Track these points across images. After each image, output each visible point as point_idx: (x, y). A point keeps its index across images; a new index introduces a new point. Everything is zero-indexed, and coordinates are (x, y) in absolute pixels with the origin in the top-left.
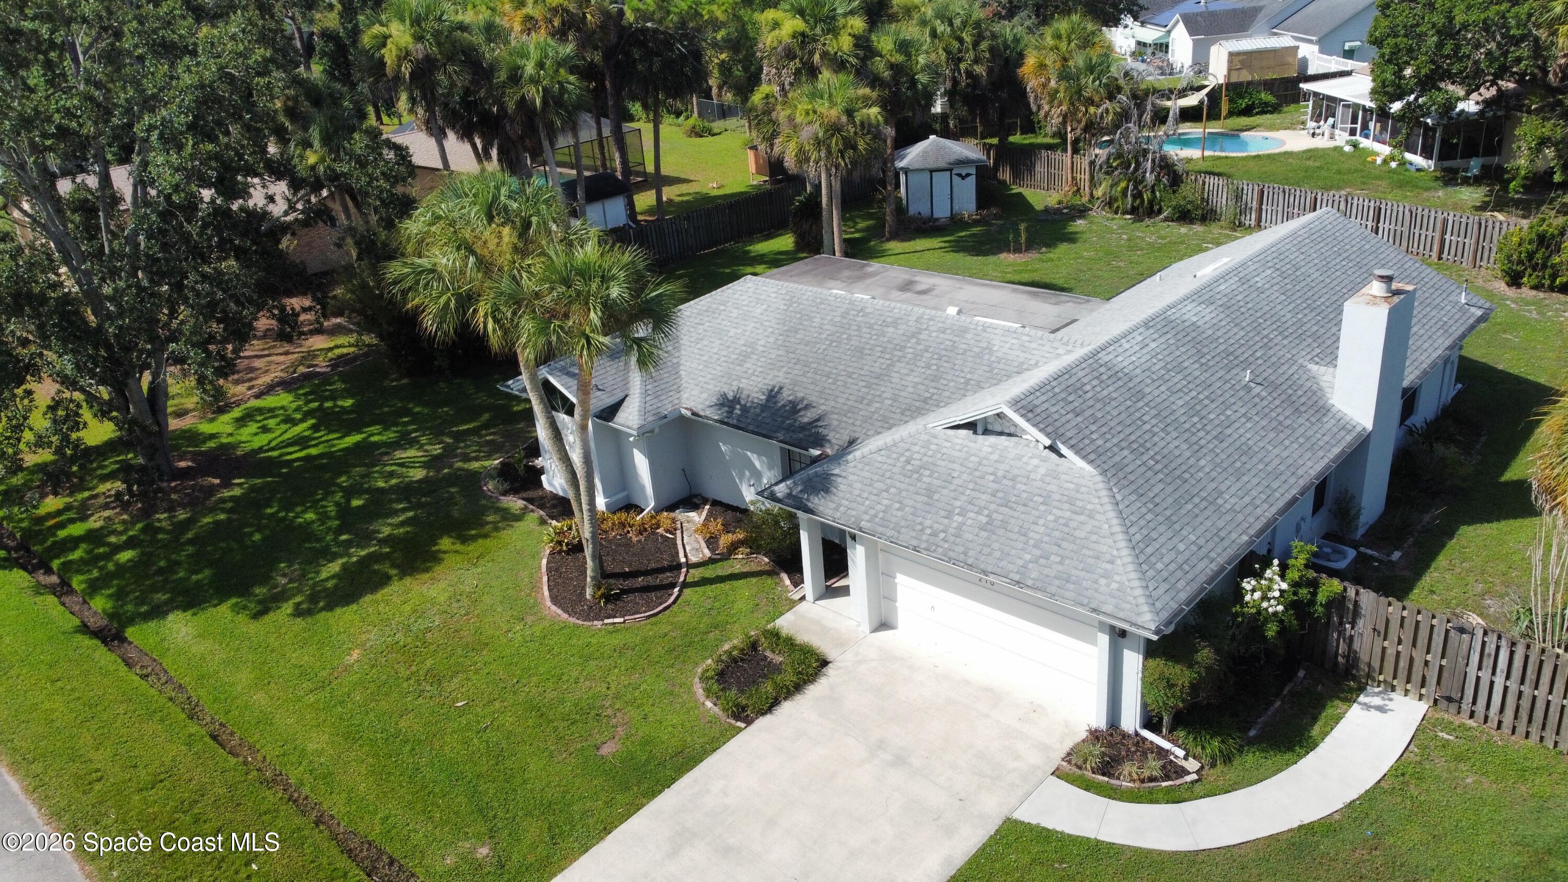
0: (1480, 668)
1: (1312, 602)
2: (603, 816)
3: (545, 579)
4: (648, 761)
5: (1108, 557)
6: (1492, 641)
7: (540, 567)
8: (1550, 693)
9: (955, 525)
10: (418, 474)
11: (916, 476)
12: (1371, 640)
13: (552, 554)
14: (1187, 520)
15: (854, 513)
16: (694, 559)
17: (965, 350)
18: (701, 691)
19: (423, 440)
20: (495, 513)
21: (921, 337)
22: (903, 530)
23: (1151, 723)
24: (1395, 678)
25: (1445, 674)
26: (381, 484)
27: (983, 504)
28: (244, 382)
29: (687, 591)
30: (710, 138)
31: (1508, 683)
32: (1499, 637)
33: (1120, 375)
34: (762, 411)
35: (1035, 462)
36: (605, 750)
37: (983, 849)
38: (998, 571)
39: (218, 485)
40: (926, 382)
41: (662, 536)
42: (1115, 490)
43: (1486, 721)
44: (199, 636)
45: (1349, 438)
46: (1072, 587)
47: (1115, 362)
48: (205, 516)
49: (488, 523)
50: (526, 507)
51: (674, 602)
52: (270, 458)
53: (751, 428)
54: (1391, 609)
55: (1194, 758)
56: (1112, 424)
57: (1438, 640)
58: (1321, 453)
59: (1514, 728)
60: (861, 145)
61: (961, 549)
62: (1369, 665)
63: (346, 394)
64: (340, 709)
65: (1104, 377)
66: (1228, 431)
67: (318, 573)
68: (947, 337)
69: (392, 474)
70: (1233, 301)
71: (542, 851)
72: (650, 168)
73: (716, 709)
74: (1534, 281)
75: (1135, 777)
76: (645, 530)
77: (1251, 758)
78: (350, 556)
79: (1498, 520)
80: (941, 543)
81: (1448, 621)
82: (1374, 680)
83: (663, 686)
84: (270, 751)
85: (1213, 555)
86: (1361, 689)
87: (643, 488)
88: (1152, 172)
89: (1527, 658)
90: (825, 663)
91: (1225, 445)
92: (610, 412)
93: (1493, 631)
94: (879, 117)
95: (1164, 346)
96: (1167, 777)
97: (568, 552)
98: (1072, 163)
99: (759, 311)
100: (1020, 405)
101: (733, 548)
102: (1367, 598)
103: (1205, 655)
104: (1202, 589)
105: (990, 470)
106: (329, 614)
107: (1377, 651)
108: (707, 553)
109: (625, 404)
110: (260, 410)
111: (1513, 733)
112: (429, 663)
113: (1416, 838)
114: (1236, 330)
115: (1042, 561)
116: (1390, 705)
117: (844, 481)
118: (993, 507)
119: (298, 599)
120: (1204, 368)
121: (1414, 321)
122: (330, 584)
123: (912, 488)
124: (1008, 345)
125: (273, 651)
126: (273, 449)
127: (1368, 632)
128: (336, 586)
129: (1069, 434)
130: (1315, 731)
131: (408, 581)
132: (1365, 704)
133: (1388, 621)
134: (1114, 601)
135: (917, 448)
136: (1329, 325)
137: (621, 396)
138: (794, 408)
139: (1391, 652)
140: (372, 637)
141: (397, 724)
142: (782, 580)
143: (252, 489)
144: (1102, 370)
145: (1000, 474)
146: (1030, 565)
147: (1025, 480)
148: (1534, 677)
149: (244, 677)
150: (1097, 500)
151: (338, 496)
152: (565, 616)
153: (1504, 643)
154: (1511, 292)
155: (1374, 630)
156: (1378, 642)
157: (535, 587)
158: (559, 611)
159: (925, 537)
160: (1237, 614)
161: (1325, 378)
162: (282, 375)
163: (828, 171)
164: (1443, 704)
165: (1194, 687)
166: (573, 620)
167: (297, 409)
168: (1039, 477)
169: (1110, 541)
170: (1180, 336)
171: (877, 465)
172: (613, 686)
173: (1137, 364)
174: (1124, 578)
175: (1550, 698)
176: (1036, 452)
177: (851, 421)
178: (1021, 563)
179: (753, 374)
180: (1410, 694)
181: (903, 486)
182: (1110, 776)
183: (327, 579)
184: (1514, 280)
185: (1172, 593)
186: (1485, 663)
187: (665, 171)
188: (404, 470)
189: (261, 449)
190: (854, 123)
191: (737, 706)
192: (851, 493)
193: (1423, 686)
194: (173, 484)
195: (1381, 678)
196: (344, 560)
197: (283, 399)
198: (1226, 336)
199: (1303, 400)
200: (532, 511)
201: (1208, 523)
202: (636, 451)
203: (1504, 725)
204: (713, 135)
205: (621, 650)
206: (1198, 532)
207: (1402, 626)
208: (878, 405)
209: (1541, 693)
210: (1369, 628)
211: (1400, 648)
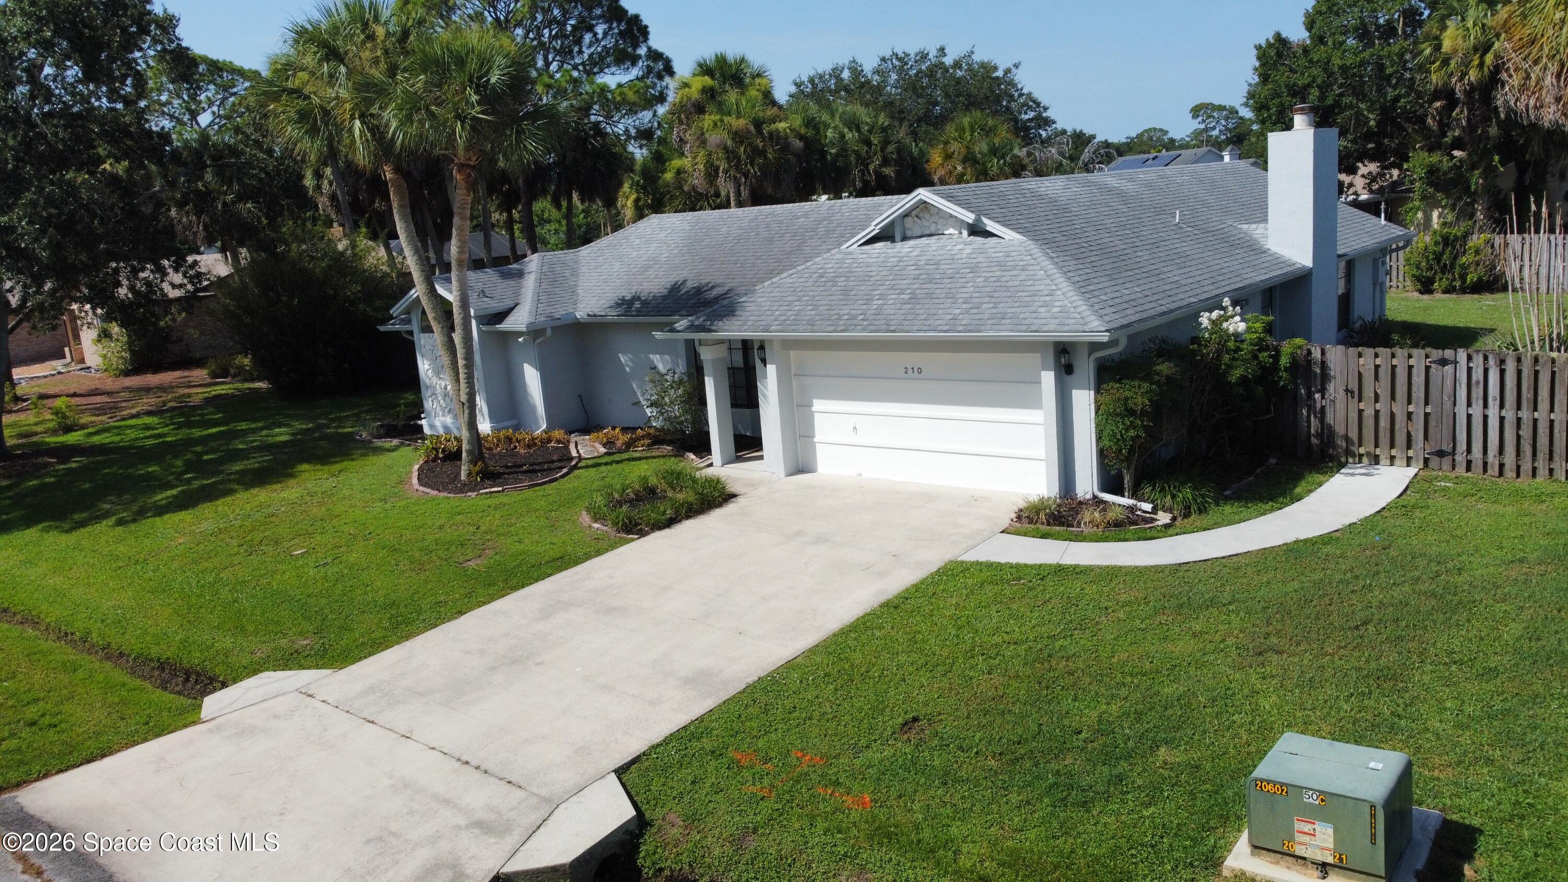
0: (1469, 404)
2: (459, 604)
3: (415, 475)
4: (519, 566)
6: (1478, 361)
7: (411, 472)
8: (1552, 410)
9: (875, 307)
10: (283, 439)
11: (830, 284)
12: (1343, 406)
13: (425, 462)
14: (1126, 280)
15: (763, 323)
16: (587, 455)
18: (588, 518)
19: (295, 424)
20: (365, 449)
22: (818, 323)
24: (1377, 446)
25: (1432, 423)
26: (240, 447)
27: (904, 287)
29: (576, 471)
31: (1504, 413)
32: (1486, 358)
33: (1044, 197)
34: (664, 300)
35: (958, 247)
36: (468, 564)
38: (925, 328)
39: (54, 463)
41: (553, 447)
42: (1048, 250)
43: (1485, 471)
45: (1289, 269)
46: (1008, 321)
48: (32, 481)
49: (355, 454)
50: (401, 444)
51: (563, 476)
53: (654, 312)
54: (1362, 361)
55: (1164, 510)
56: (1040, 219)
57: (1419, 379)
58: (1264, 271)
59: (1518, 468)
60: (771, 154)
61: (883, 322)
62: (1347, 438)
63: (216, 413)
65: (1028, 195)
66: (1164, 243)
67: (151, 498)
69: (254, 441)
70: (1154, 184)
73: (605, 528)
75: (1098, 522)
77: (1229, 508)
78: (191, 485)
80: (860, 323)
81: (1427, 357)
83: (543, 523)
85: (1161, 302)
86: (1343, 465)
87: (533, 408)
89: (1519, 372)
90: (733, 496)
91: (1160, 249)
92: (498, 319)
93: (1478, 352)
95: (1088, 192)
96: (1135, 524)
97: (444, 459)
99: (663, 235)
102: (1335, 354)
103: (1165, 369)
104: (1153, 318)
105: (912, 263)
106: (157, 519)
107: (1354, 415)
108: (603, 450)
109: (515, 311)
110: (119, 427)
111: (1518, 476)
112: (267, 534)
114: (1160, 197)
115: (973, 311)
116: (1377, 473)
117: (751, 304)
119: (123, 515)
120: (1132, 209)
122: (163, 502)
123: (826, 293)
126: (124, 442)
127: (1341, 394)
128: (171, 502)
129: (994, 215)
132: (1348, 474)
133: (1360, 375)
135: (830, 266)
136: (1254, 212)
137: (510, 303)
138: (698, 291)
139: (1369, 413)
142: (687, 458)
143: (92, 463)
144: (1025, 191)
145: (922, 263)
146: (961, 317)
147: (949, 262)
148: (1531, 395)
150: (1029, 258)
151: (189, 456)
152: (435, 492)
153: (1491, 361)
154: (1425, 300)
155: (1347, 390)
156: (1353, 405)
157: (403, 480)
158: (428, 490)
159: (841, 322)
161: (1257, 233)
163: (737, 181)
164: (1434, 461)
165: (1156, 405)
166: (442, 495)
167: (160, 423)
168: (964, 256)
169: (1047, 281)
170: (1103, 190)
173: (1061, 195)
174: (1067, 303)
175: (1553, 416)
176: (960, 240)
178: (950, 316)
179: (654, 278)
180: (1397, 462)
181: (816, 294)
182: (1067, 526)
183: (161, 500)
184: (1426, 287)
185: (1121, 314)
186: (1474, 395)
188: (269, 438)
189: (111, 443)
190: (762, 135)
191: (629, 519)
192: (759, 311)
193: (1409, 447)
195: (1362, 450)
196: (184, 488)
197: (145, 420)
198: (1151, 199)
199: (1237, 242)
200: (409, 445)
201: (1153, 285)
202: (526, 367)
203: (1506, 466)
205: (497, 506)
206: (1143, 288)
207: (1376, 378)
209: (1542, 414)
210: (1341, 392)
211: (1378, 406)
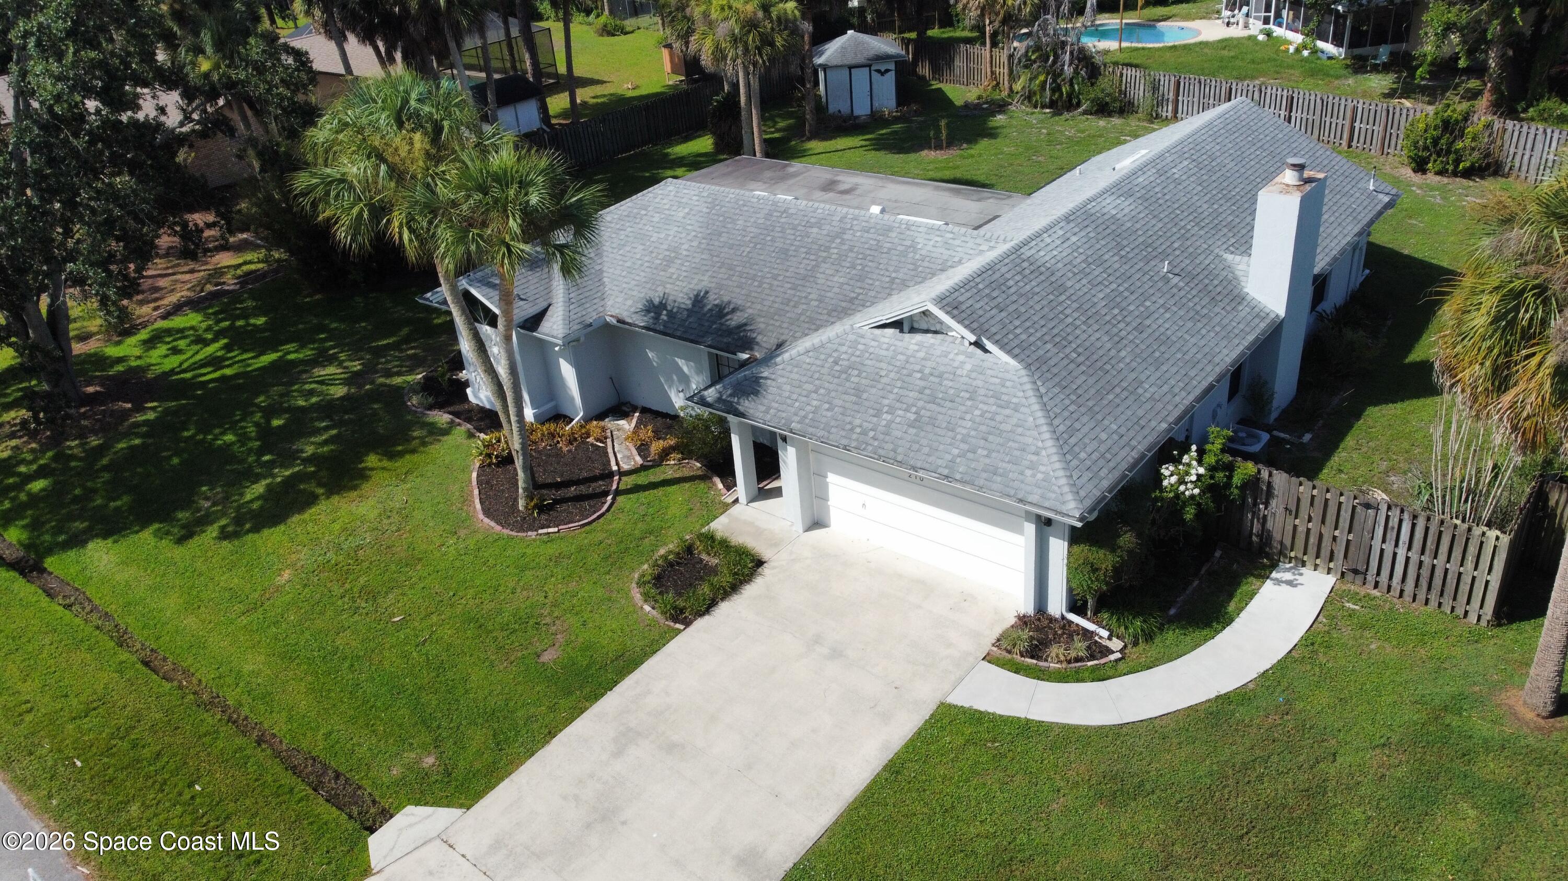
0: (1384, 541)
1: (1228, 485)
2: (547, 720)
3: (476, 492)
4: (589, 667)
5: (1033, 449)
6: (1395, 514)
7: (470, 482)
8: (1448, 561)
9: (884, 423)
10: (339, 391)
11: (844, 376)
12: (1282, 519)
13: (481, 467)
14: (1107, 411)
15: (784, 415)
16: (625, 467)
17: (890, 249)
18: (638, 595)
19: (342, 356)
20: (422, 428)
21: (845, 237)
22: (833, 430)
23: (1076, 606)
24: (1305, 554)
25: (1352, 549)
26: (301, 403)
27: (911, 401)
28: (149, 302)
29: (620, 499)
30: (623, 37)
31: (1410, 554)
32: (1402, 511)
33: (1042, 269)
34: (689, 316)
35: (961, 358)
36: (546, 658)
37: (919, 733)
38: (927, 466)
39: (129, 409)
40: (851, 282)
41: (592, 445)
42: (1039, 383)
43: (1389, 591)
44: (123, 563)
45: (1263, 325)
46: (999, 479)
47: (1036, 257)
48: (118, 442)
49: (415, 438)
50: (452, 422)
51: (608, 510)
52: (183, 379)
53: (679, 333)
54: (1302, 489)
55: (1118, 637)
56: (1035, 318)
57: (1345, 515)
58: (1236, 341)
59: (1415, 595)
60: (779, 42)
61: (891, 446)
62: (1281, 543)
63: (257, 312)
64: (274, 630)
65: (1027, 272)
66: (1148, 322)
67: (242, 495)
68: (870, 236)
69: (311, 393)
70: (1151, 193)
71: (488, 757)
72: (562, 69)
73: (654, 612)
74: (1439, 167)
75: (1062, 658)
76: (575, 439)
77: (1171, 636)
78: (273, 476)
79: (1402, 400)
80: (871, 441)
81: (1355, 498)
82: (1285, 556)
83: (600, 592)
84: (205, 673)
85: (1134, 443)
86: (1274, 566)
87: (572, 399)
88: (1070, 65)
89: (1427, 529)
90: (760, 563)
91: (1144, 335)
92: (534, 322)
93: (1396, 506)
94: (796, 12)
95: (1084, 240)
96: (1092, 657)
97: (498, 465)
98: (991, 57)
99: (681, 214)
100: (945, 302)
101: (665, 454)
102: (1280, 479)
103: (1127, 539)
104: (1124, 476)
105: (918, 367)
106: (256, 536)
107: (1289, 528)
108: (639, 460)
109: (549, 313)
110: (169, 332)
111: (1414, 600)
112: (362, 580)
113: (1324, 701)
114: (1154, 222)
115: (970, 455)
116: (1300, 579)
117: (774, 384)
118: (920, 404)
119: (223, 522)
120: (1124, 260)
121: (1325, 209)
122: (255, 506)
123: (840, 389)
124: (932, 243)
125: (200, 575)
126: (185, 371)
127: (1281, 510)
128: (262, 507)
129: (994, 330)
130: (1232, 607)
131: (335, 499)
132: (1276, 579)
133: (1299, 500)
134: (1040, 491)
135: (844, 349)
136: (1244, 215)
137: (545, 304)
138: (721, 312)
139: (1302, 529)
140: (302, 556)
141: (333, 641)
142: (714, 484)
143: (166, 412)
144: (1025, 264)
145: (927, 371)
146: (958, 460)
147: (951, 377)
148: (1434, 547)
149: (172, 602)
150: (1021, 394)
151: (258, 417)
152: (498, 528)
153: (1406, 516)
154: (1417, 178)
155: (1286, 509)
156: (1290, 520)
157: (466, 500)
158: (493, 524)
159: (855, 436)
160: (1157, 499)
161: (1240, 267)
162: (188, 294)
163: (746, 68)
164: (1349, 576)
165: (1117, 571)
166: (506, 532)
167: (208, 329)
168: (965, 372)
169: (1035, 433)
170: (1100, 229)
171: (805, 366)
172: (550, 595)
173: (1058, 258)
174: (1049, 468)
175: (1448, 566)
176: (962, 348)
177: (777, 324)
178: (949, 457)
179: (677, 279)
180: (1319, 569)
181: (831, 387)
182: (1039, 658)
183: (252, 501)
184: (1420, 166)
185: (1095, 481)
186: (1388, 536)
187: (577, 72)
188: (324, 388)
189: (172, 372)
190: (770, 18)
191: (675, 608)
192: (780, 395)
193: (1331, 560)
194: (83, 410)
195: (1293, 554)
196: (268, 481)
197: (191, 319)
198: (1145, 228)
199: (1219, 289)
200: (459, 425)
201: (1129, 413)
202: (562, 361)
203: (1406, 594)
204: (626, 33)
205: (557, 559)
206: (1119, 422)
207: (1312, 504)
208: (804, 307)
209: (1440, 562)
210: (1282, 507)
211: (1310, 525)
